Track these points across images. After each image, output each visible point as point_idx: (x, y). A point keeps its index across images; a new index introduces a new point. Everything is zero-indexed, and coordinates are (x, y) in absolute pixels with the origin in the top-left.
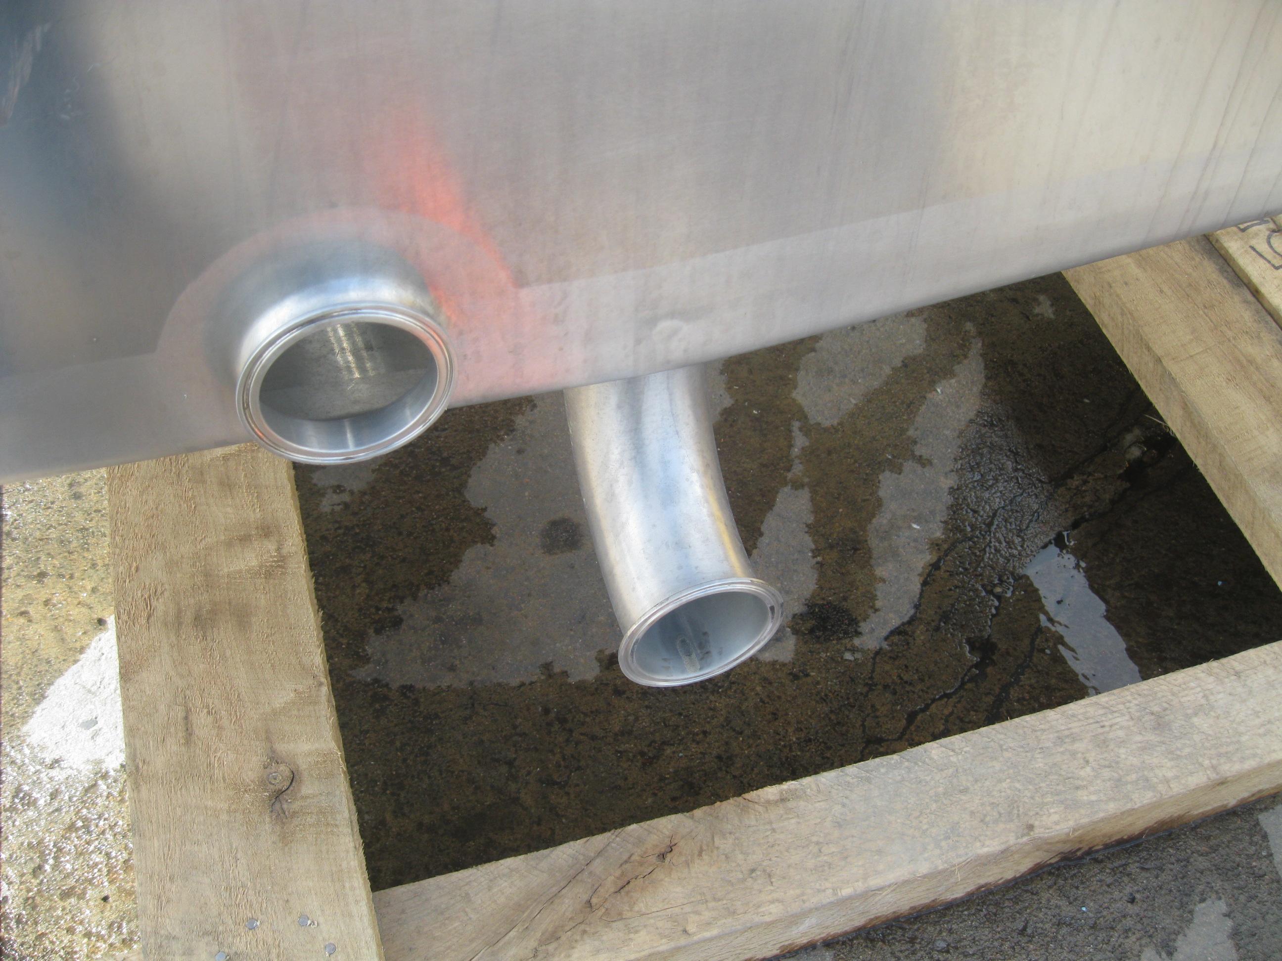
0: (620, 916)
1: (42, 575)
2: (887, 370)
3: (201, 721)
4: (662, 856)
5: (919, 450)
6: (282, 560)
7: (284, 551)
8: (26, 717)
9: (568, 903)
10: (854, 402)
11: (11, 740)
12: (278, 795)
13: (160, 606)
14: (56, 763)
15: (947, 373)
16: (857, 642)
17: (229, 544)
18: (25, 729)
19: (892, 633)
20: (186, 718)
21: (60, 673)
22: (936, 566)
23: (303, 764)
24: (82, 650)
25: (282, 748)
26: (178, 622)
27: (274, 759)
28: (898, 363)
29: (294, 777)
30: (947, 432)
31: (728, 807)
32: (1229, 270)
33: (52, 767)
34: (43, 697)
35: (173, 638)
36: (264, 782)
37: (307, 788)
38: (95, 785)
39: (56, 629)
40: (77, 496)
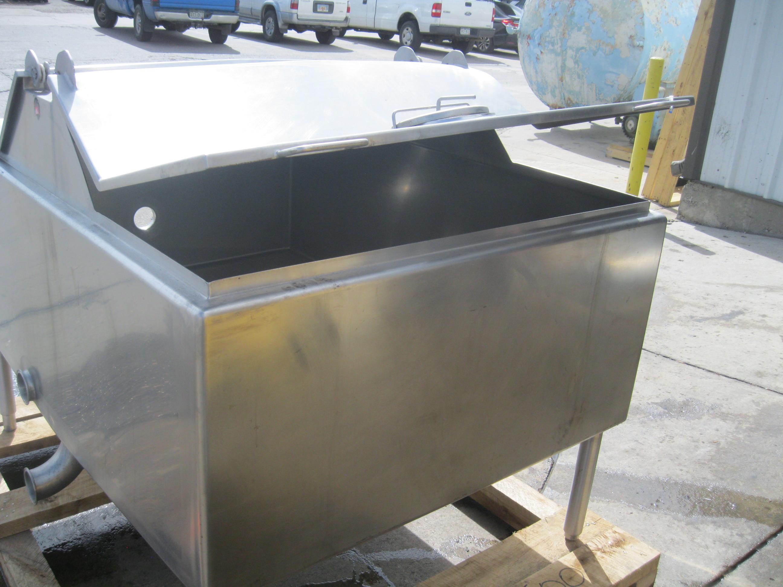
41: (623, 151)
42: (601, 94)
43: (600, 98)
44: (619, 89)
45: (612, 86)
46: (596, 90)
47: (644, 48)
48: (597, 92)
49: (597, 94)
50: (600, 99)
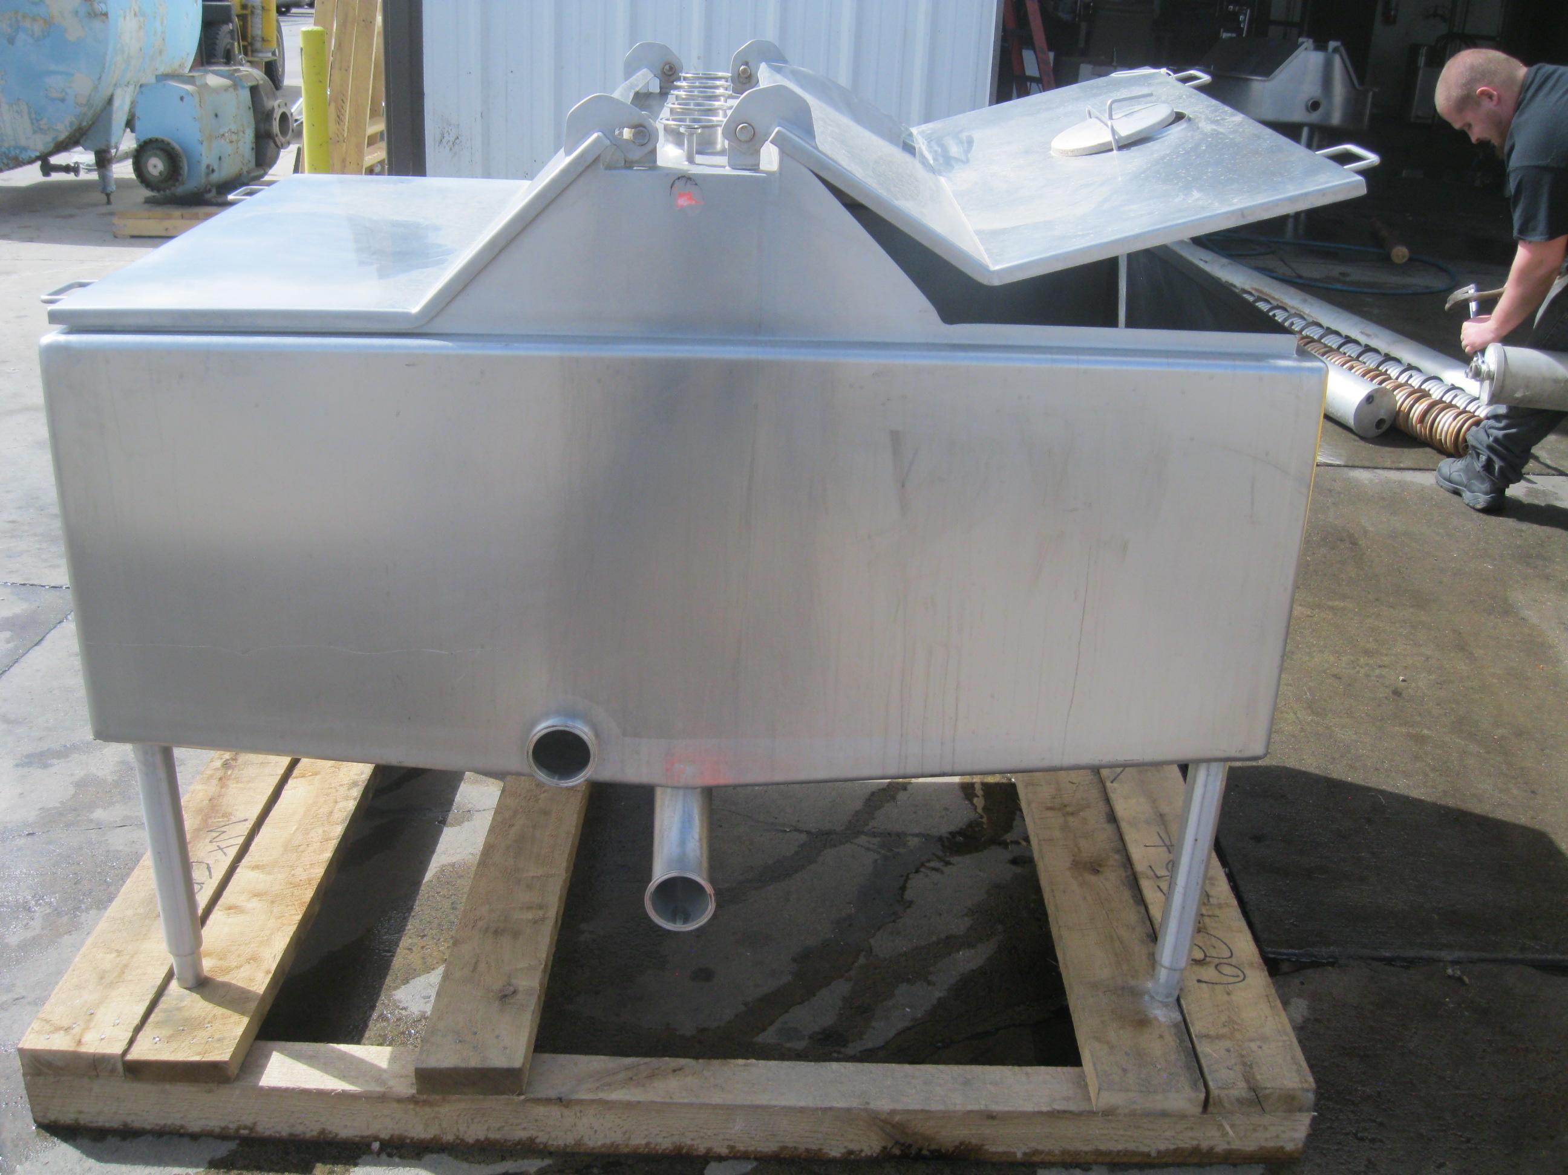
0: (643, 1085)
1: (424, 936)
2: (934, 938)
3: (482, 967)
4: (674, 1071)
5: (932, 978)
6: (543, 919)
7: (546, 916)
8: (396, 988)
9: (622, 1076)
10: (905, 949)
11: (386, 995)
12: (505, 996)
13: (480, 924)
14: (405, 1009)
15: (971, 946)
16: (843, 1050)
17: (521, 909)
18: (394, 992)
19: (866, 1050)
20: (476, 963)
21: (419, 975)
22: (909, 1029)
23: (521, 989)
24: (433, 969)
25: (514, 981)
26: (487, 930)
27: (509, 984)
28: (943, 936)
29: (515, 992)
30: (954, 973)
31: (716, 1063)
32: (1139, 896)
33: (402, 1009)
34: (408, 982)
35: (481, 936)
36: (500, 991)
37: (519, 997)
38: (420, 1020)
39: (423, 958)
40: (454, 908)
41: (149, 218)
42: (42, 119)
43: (42, 127)
44: (77, 104)
45: (63, 100)
46: (29, 113)
47: (109, 15)
48: (33, 116)
49: (35, 121)
50: (41, 129)
